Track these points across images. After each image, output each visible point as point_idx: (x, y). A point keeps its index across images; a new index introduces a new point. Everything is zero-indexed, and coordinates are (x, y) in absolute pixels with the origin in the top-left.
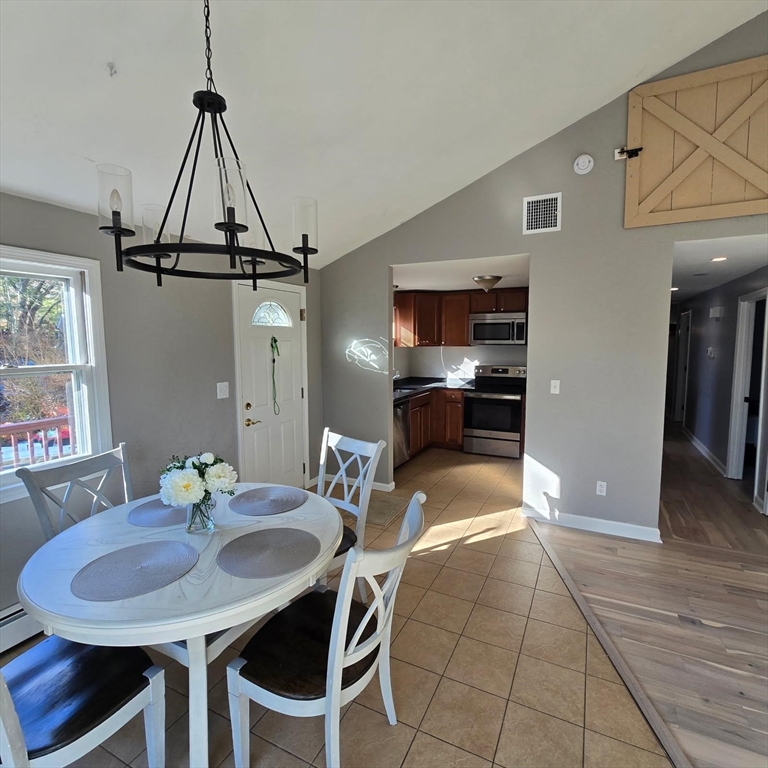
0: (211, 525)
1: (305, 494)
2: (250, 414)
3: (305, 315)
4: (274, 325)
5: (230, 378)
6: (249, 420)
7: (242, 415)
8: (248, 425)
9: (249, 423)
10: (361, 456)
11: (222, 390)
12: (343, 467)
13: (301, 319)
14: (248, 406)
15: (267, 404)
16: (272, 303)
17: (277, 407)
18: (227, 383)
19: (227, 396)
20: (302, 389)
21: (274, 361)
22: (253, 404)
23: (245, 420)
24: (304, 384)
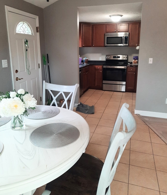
2: (17, 75)
3: (38, 30)
4: (25, 33)
5: (7, 58)
6: (17, 78)
7: (13, 76)
8: (17, 80)
10: (64, 92)
11: (4, 63)
12: (54, 98)
13: (37, 32)
14: (17, 71)
15: (25, 71)
16: (24, 23)
17: (29, 72)
18: (6, 60)
19: (7, 66)
20: (39, 64)
21: (27, 50)
22: (19, 70)
23: (16, 78)
24: (40, 62)
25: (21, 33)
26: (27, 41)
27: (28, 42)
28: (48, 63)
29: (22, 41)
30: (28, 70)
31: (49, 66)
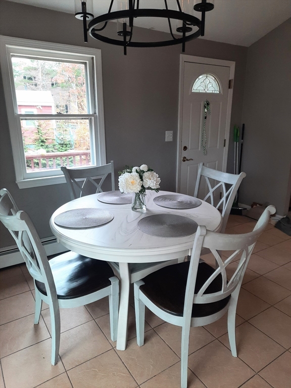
0: (144, 208)
1: (200, 201)
2: (185, 154)
3: (233, 84)
4: (208, 92)
5: (174, 129)
6: (185, 158)
7: (179, 154)
8: (184, 161)
9: (185, 159)
11: (169, 136)
12: (211, 190)
13: (229, 88)
14: (185, 148)
15: (198, 148)
16: (208, 75)
17: (205, 151)
18: (172, 132)
19: (172, 140)
20: (225, 140)
21: (206, 118)
22: (189, 148)
23: (182, 157)
24: (227, 137)
25: (201, 91)
26: (208, 104)
27: (211, 106)
28: (242, 139)
29: (201, 104)
30: (204, 147)
31: (242, 144)
